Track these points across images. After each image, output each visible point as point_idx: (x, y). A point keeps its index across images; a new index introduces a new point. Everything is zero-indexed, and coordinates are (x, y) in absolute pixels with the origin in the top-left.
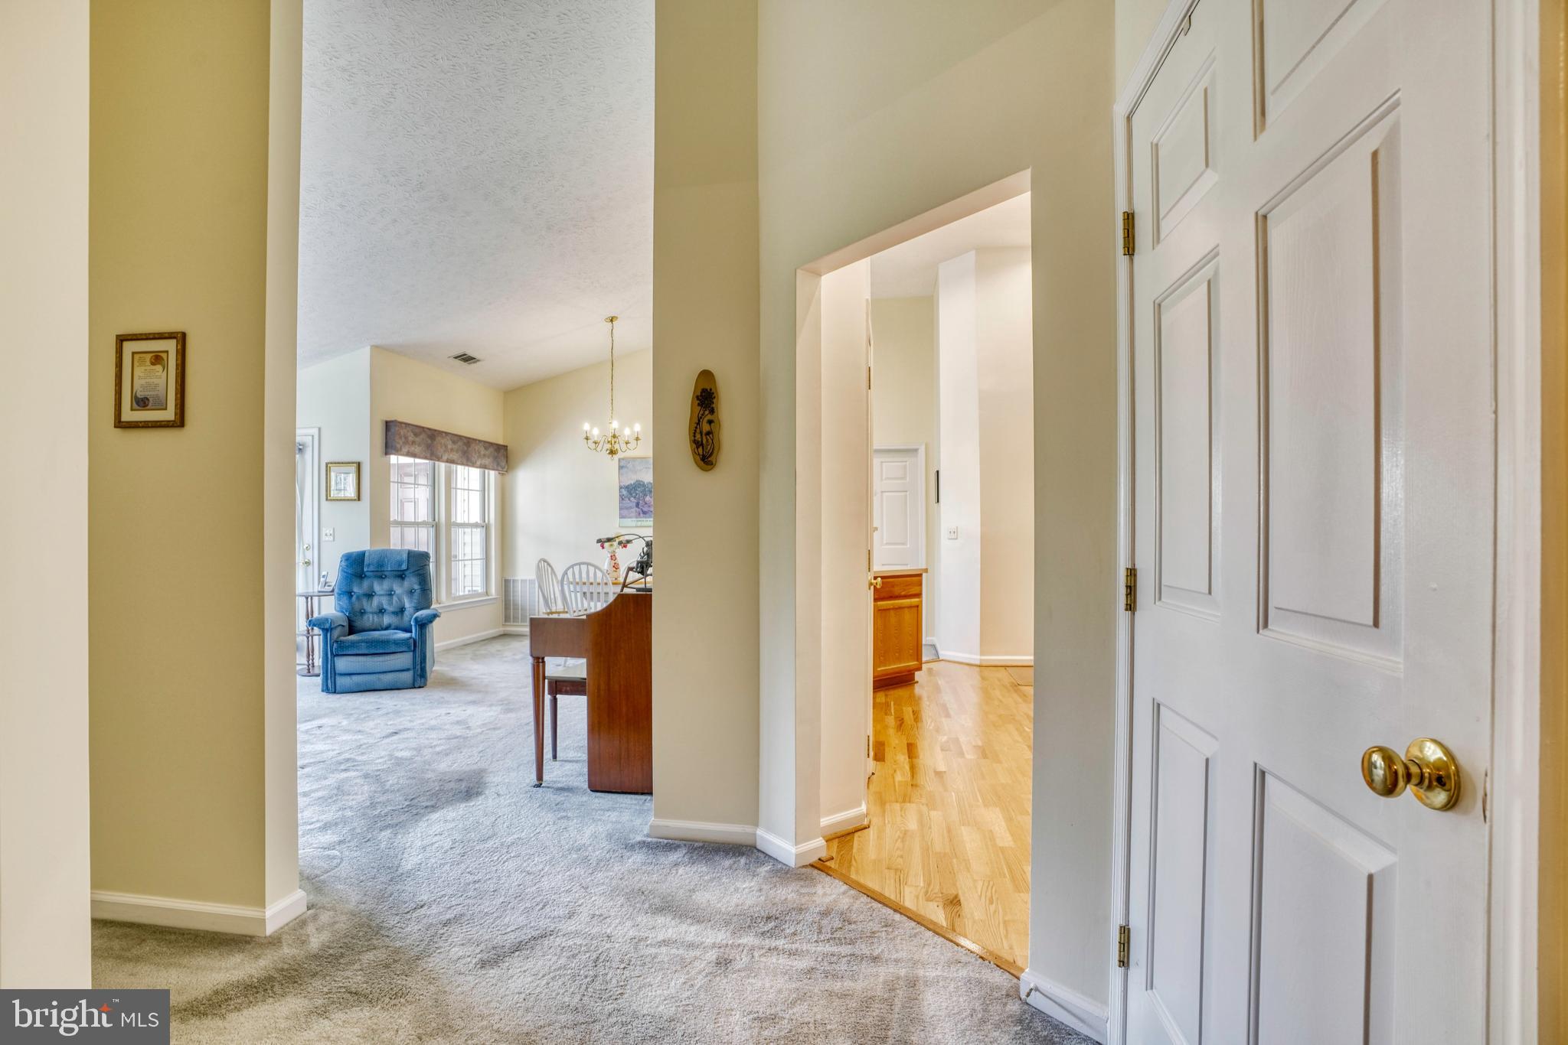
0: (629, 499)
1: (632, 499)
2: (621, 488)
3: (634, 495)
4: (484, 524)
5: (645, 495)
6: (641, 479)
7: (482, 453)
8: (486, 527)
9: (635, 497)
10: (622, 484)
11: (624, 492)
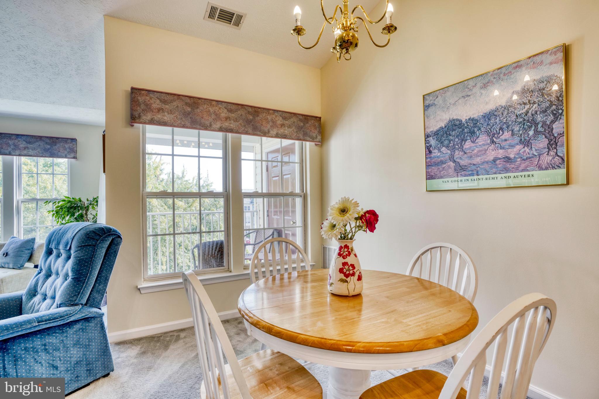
0: (439, 150)
1: (444, 148)
2: (427, 136)
3: (446, 142)
4: (302, 194)
5: (464, 140)
6: (455, 118)
7: (279, 122)
8: (305, 198)
9: (447, 147)
10: (429, 131)
11: (433, 142)
